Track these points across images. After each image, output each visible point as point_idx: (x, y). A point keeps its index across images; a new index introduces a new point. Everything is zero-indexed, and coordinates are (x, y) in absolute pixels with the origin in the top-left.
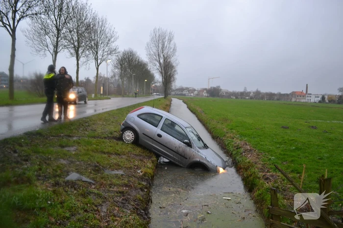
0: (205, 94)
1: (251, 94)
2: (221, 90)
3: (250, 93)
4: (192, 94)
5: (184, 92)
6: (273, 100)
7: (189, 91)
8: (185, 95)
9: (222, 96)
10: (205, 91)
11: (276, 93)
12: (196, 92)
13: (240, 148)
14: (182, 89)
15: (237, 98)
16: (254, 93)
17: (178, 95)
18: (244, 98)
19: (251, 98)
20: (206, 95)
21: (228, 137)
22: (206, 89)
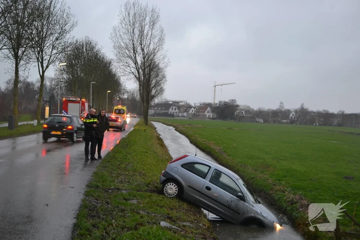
0: (208, 113)
1: (291, 115)
2: (238, 106)
3: (289, 111)
4: (185, 114)
5: (170, 110)
6: (330, 125)
7: (179, 107)
8: (172, 115)
9: (241, 118)
10: (209, 109)
11: (336, 113)
12: (192, 111)
13: (296, 203)
14: (167, 105)
15: (266, 121)
16: (296, 111)
17: (159, 115)
18: (280, 122)
19: (292, 122)
20: (211, 115)
21: (277, 190)
22: (209, 105)
